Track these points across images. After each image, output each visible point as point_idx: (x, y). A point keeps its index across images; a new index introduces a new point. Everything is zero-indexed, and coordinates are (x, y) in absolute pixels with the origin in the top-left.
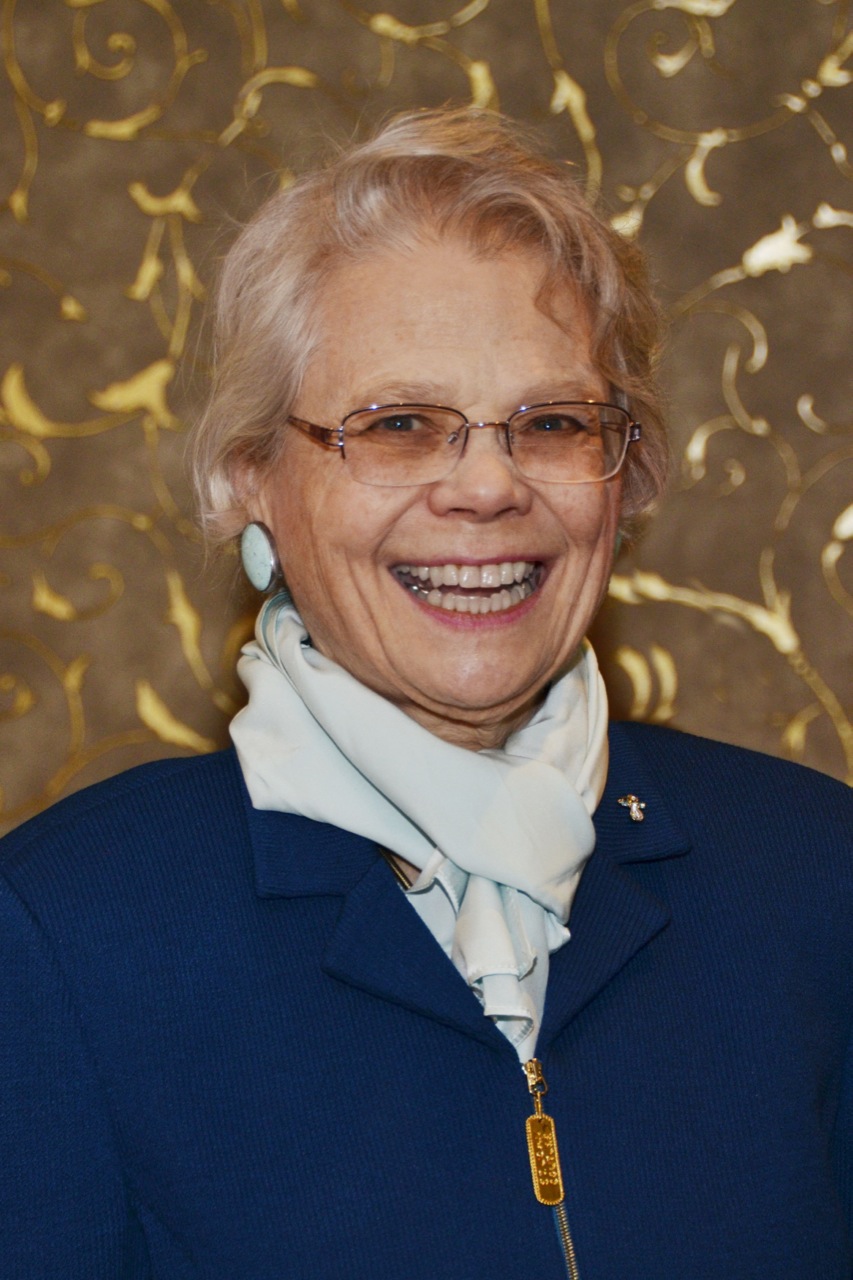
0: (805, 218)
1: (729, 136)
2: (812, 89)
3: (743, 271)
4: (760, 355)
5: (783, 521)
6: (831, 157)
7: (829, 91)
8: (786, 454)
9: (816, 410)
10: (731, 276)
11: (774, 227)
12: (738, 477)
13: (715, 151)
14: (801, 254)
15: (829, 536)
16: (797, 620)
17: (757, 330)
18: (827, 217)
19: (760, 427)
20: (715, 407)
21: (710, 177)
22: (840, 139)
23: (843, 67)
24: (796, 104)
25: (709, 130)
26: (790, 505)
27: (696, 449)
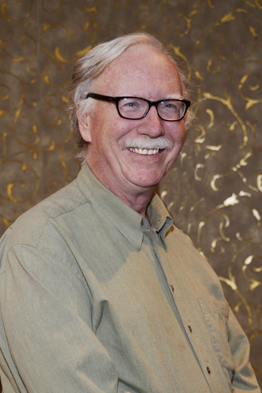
0: (237, 194)
1: (221, 176)
2: (238, 166)
3: (224, 205)
4: (228, 224)
5: (233, 260)
6: (243, 181)
7: (242, 167)
8: (234, 246)
9: (240, 236)
10: (221, 206)
11: (230, 196)
12: (223, 250)
13: (217, 179)
14: (236, 202)
15: (244, 264)
16: (237, 283)
17: (227, 218)
18: (242, 194)
19: (228, 240)
20: (217, 235)
21: (216, 184)
22: (245, 176)
23: (245, 161)
24: (235, 169)
25: (216, 174)
26: (235, 257)
27: (214, 245)
